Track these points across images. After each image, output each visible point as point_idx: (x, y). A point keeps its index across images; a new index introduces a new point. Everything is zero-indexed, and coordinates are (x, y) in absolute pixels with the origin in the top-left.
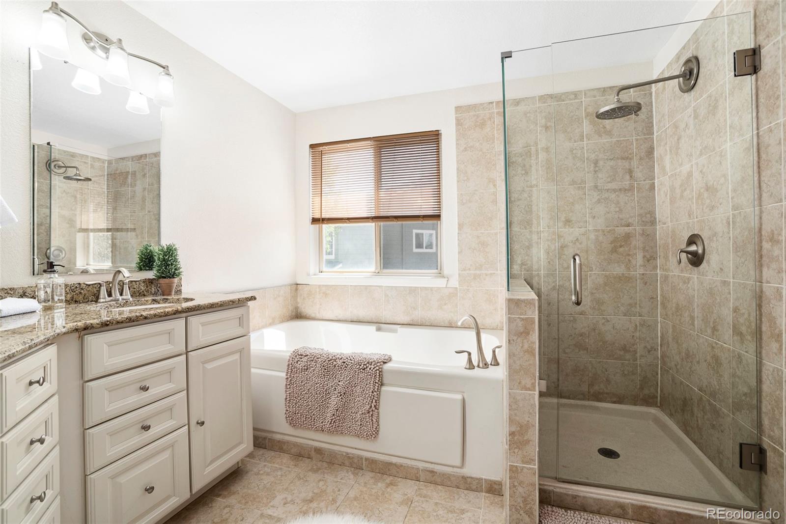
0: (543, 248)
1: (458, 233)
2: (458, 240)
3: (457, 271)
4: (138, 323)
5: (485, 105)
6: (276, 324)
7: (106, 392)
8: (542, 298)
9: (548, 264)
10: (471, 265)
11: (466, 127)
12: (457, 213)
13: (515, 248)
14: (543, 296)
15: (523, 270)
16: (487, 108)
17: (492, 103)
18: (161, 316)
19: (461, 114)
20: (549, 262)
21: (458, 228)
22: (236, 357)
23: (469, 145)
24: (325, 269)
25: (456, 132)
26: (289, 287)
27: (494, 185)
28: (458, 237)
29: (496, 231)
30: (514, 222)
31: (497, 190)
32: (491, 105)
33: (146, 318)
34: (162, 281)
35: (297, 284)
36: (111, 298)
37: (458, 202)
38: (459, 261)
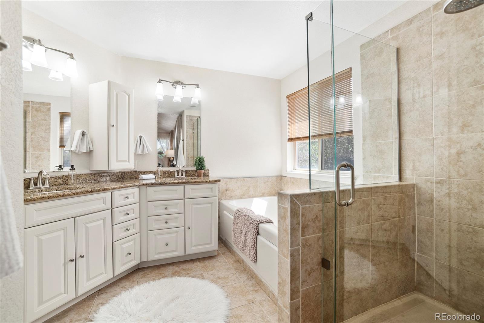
0: (435, 155)
1: (363, 144)
2: (363, 149)
3: (362, 173)
4: (163, 185)
5: (382, 36)
6: (265, 196)
7: (153, 206)
8: (434, 203)
9: (441, 170)
10: (372, 169)
11: (368, 59)
12: (362, 128)
13: (408, 154)
14: (434, 201)
15: (415, 175)
16: (383, 38)
17: (387, 32)
18: (172, 184)
19: (364, 50)
20: (442, 168)
21: (363, 140)
22: (210, 205)
23: (370, 73)
24: (297, 168)
25: (361, 65)
26: (276, 178)
27: (389, 102)
28: (363, 147)
29: (392, 141)
30: (406, 132)
31: (392, 105)
32: (386, 34)
33: (166, 184)
34: (198, 171)
35: (282, 176)
36: (178, 176)
37: (363, 120)
38: (363, 165)
